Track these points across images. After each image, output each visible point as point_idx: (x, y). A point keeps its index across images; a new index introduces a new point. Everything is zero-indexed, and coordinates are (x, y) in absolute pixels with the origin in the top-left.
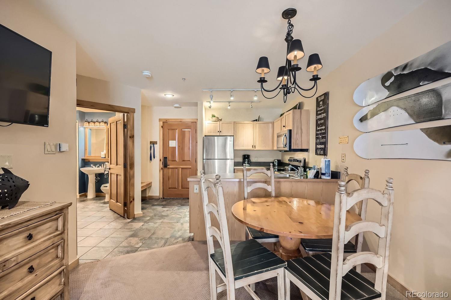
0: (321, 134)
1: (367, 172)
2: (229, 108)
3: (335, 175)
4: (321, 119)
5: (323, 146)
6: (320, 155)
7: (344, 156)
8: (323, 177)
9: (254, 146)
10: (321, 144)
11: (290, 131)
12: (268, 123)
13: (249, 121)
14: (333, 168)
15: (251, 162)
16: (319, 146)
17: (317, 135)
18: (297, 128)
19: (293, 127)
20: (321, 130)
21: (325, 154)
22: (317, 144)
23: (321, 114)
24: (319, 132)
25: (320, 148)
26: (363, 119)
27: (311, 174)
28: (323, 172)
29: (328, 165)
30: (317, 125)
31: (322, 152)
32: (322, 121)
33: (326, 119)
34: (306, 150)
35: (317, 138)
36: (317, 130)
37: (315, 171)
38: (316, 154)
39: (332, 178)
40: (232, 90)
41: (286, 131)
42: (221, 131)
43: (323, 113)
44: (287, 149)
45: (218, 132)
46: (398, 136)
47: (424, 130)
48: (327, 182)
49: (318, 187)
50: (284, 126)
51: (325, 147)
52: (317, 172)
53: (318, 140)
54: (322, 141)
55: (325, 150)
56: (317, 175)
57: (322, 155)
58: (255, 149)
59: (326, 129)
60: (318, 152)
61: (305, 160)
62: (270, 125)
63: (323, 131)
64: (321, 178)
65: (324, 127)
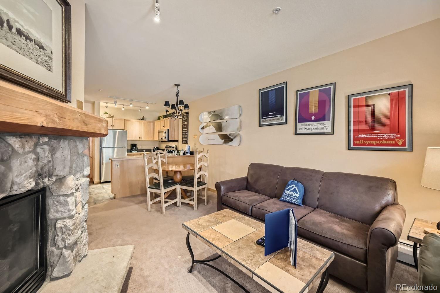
0: (185, 132)
1: (203, 149)
2: (123, 109)
3: (192, 153)
4: (185, 125)
5: (186, 139)
6: (185, 143)
7: (195, 144)
8: (187, 154)
9: (140, 138)
10: (185, 138)
11: (168, 130)
12: (149, 122)
13: (136, 119)
14: (191, 150)
15: (138, 149)
16: (184, 139)
17: (183, 133)
18: (172, 128)
19: (170, 128)
20: (185, 130)
21: (187, 143)
22: (183, 138)
23: (185, 122)
24: (184, 132)
25: (185, 140)
26: (203, 128)
27: (181, 153)
28: (187, 152)
29: (189, 149)
30: (183, 128)
31: (186, 142)
32: (186, 126)
33: (187, 125)
34: (177, 141)
35: (183, 135)
36: (183, 131)
37: (183, 151)
38: (183, 143)
39: (191, 155)
40: (131, 100)
41: (165, 129)
42: (113, 126)
43: (186, 122)
44: (166, 140)
45: (111, 126)
46: (212, 136)
47: (219, 135)
48: (189, 156)
49: (185, 159)
50: (164, 126)
51: (187, 139)
52: (184, 152)
53: (184, 136)
54: (186, 136)
55: (187, 141)
56: (184, 154)
57: (186, 143)
58: (141, 140)
59: (187, 130)
60: (184, 142)
61: (176, 147)
62: (152, 124)
63: (186, 131)
64: (186, 155)
65: (186, 129)
